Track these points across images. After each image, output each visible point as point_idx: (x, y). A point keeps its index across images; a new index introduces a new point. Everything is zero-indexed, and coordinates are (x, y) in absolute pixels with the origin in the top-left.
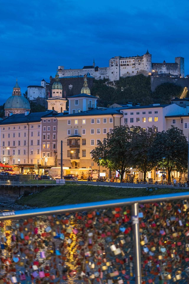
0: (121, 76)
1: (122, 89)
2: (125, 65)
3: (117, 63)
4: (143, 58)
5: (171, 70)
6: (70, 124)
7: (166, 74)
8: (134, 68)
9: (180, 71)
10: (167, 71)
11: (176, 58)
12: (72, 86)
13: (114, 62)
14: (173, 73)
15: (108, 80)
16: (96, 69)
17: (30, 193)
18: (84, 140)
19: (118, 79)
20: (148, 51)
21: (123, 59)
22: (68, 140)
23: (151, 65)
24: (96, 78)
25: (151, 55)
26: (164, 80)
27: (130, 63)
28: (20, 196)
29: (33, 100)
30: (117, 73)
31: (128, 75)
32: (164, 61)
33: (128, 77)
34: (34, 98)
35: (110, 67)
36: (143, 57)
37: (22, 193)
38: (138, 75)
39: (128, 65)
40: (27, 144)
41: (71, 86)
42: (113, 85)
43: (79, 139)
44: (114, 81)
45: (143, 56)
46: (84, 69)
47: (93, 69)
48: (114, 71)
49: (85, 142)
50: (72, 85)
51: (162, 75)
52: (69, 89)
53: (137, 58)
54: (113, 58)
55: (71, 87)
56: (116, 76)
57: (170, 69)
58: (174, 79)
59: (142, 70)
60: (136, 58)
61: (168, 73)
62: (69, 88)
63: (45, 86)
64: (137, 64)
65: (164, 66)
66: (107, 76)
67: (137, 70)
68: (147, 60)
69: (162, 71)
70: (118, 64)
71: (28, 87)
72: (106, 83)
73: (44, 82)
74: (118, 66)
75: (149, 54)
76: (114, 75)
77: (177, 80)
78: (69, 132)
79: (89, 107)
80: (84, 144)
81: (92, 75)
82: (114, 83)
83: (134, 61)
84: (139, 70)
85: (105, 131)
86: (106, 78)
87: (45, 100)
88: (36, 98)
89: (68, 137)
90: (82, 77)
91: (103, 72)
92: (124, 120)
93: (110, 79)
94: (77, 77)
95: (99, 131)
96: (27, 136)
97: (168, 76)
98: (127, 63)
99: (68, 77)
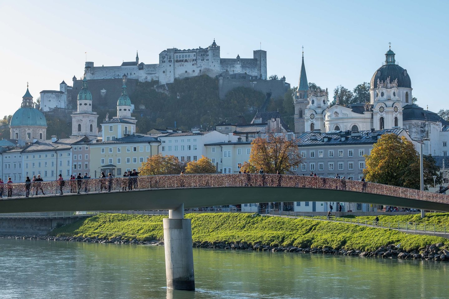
0: (177, 76)
1: (178, 96)
2: (182, 61)
3: (170, 58)
5: (247, 69)
6: (104, 153)
7: (241, 74)
8: (195, 66)
9: (261, 70)
10: (242, 70)
11: (255, 51)
12: (106, 91)
13: (166, 56)
14: (250, 72)
15: (157, 82)
16: (141, 66)
17: (62, 225)
19: (172, 81)
20: (214, 41)
21: (179, 53)
22: (101, 169)
23: (219, 61)
24: (140, 80)
25: (218, 48)
26: (237, 83)
27: (190, 58)
28: (52, 229)
29: (49, 112)
30: (170, 72)
31: (186, 76)
32: (238, 56)
33: (187, 79)
34: (49, 108)
35: (160, 64)
36: (208, 50)
37: (54, 224)
38: (201, 76)
39: (186, 61)
40: (55, 175)
41: (104, 91)
42: (164, 89)
43: (114, 169)
44: (166, 84)
46: (122, 67)
47: (137, 67)
48: (166, 70)
49: (121, 172)
50: (105, 89)
51: (234, 76)
52: (101, 96)
54: (165, 51)
55: (103, 93)
56: (170, 77)
57: (246, 67)
58: (253, 82)
59: (206, 69)
60: (198, 51)
62: (101, 94)
63: (66, 90)
64: (199, 59)
65: (238, 62)
66: (156, 76)
67: (199, 69)
68: (214, 54)
69: (235, 69)
70: (172, 60)
71: (41, 93)
72: (155, 86)
73: (64, 84)
74: (173, 62)
75: (216, 45)
76: (166, 75)
77: (256, 82)
78: (103, 161)
79: (125, 134)
80: (119, 173)
81: (134, 76)
82: (167, 87)
83: (194, 55)
84: (202, 68)
85: (142, 160)
86: (155, 79)
87: (67, 111)
88: (52, 109)
89: (102, 167)
90: (119, 78)
91: (151, 71)
92: (162, 148)
93: (161, 81)
94: (113, 78)
95: (135, 160)
96: (55, 166)
97: (244, 77)
98: (184, 59)
99: (99, 78)
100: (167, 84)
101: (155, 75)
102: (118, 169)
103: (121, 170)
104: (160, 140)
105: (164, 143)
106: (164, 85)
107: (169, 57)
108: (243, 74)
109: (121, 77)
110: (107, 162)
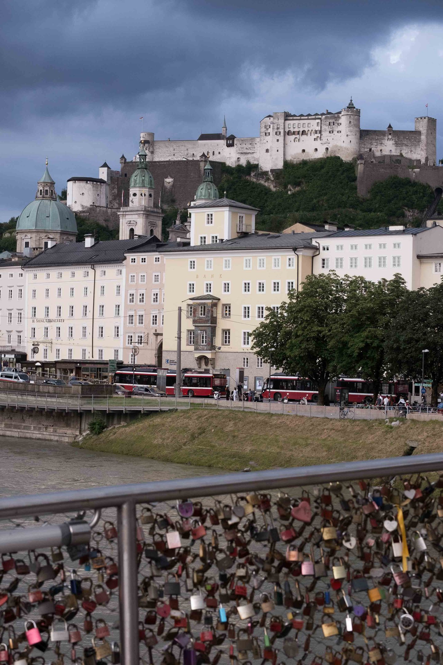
0: (289, 158)
1: (290, 190)
2: (298, 133)
3: (278, 128)
4: (339, 118)
5: (404, 147)
6: (195, 270)
7: (394, 155)
8: (319, 142)
9: (426, 150)
10: (396, 149)
11: (417, 119)
12: (172, 180)
13: (272, 125)
14: (409, 154)
15: (256, 166)
16: (231, 141)
17: (104, 427)
18: (226, 308)
19: (280, 165)
20: (351, 101)
21: (293, 120)
22: (189, 305)
23: (358, 135)
24: (229, 163)
25: (358, 112)
26: (388, 171)
27: (310, 129)
28: (81, 434)
29: (81, 212)
30: (278, 151)
31: (303, 157)
32: (390, 126)
33: (304, 163)
34: (82, 206)
35: (262, 138)
36: (340, 115)
37: (87, 425)
38: (328, 158)
39: (304, 133)
40: (90, 315)
41: (169, 180)
42: (268, 179)
43: (216, 305)
45: (340, 113)
46: (200, 141)
47: (223, 142)
48: (271, 147)
49: (230, 311)
50: (172, 177)
51: (383, 159)
52: (166, 188)
53: (326, 118)
54: (269, 116)
55: (169, 183)
56: (277, 159)
57: (402, 145)
58: (413, 169)
59: (336, 146)
60: (324, 117)
61: (399, 154)
62: (166, 184)
63: (110, 178)
64: (326, 130)
65: (390, 137)
66: (253, 157)
67: (326, 146)
68: (350, 122)
69: (383, 148)
70: (282, 131)
71: (68, 181)
72: (252, 174)
73: (106, 168)
74: (282, 134)
75: (354, 108)
76: (271, 155)
77: (419, 170)
78: (192, 287)
79: (238, 231)
80: (226, 314)
81: (219, 156)
82: (271, 176)
83: (318, 123)
84: (329, 145)
85: (276, 287)
86: (253, 162)
87: (109, 210)
88: (86, 207)
89: (190, 299)
90: (195, 159)
91: (247, 149)
92: (321, 262)
93: (262, 165)
94: (184, 159)
95: (261, 287)
96: (90, 295)
97: (398, 160)
98: (301, 130)
99: (163, 159)
100: (272, 171)
101: (252, 155)
102: (223, 305)
103: (230, 308)
104: (317, 245)
105: (326, 251)
106: (267, 172)
107: (276, 127)
108: (398, 156)
109: (198, 158)
110: (200, 291)
